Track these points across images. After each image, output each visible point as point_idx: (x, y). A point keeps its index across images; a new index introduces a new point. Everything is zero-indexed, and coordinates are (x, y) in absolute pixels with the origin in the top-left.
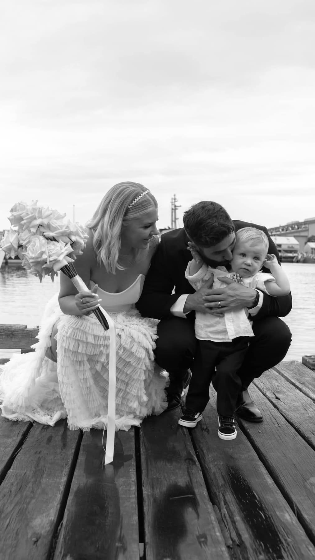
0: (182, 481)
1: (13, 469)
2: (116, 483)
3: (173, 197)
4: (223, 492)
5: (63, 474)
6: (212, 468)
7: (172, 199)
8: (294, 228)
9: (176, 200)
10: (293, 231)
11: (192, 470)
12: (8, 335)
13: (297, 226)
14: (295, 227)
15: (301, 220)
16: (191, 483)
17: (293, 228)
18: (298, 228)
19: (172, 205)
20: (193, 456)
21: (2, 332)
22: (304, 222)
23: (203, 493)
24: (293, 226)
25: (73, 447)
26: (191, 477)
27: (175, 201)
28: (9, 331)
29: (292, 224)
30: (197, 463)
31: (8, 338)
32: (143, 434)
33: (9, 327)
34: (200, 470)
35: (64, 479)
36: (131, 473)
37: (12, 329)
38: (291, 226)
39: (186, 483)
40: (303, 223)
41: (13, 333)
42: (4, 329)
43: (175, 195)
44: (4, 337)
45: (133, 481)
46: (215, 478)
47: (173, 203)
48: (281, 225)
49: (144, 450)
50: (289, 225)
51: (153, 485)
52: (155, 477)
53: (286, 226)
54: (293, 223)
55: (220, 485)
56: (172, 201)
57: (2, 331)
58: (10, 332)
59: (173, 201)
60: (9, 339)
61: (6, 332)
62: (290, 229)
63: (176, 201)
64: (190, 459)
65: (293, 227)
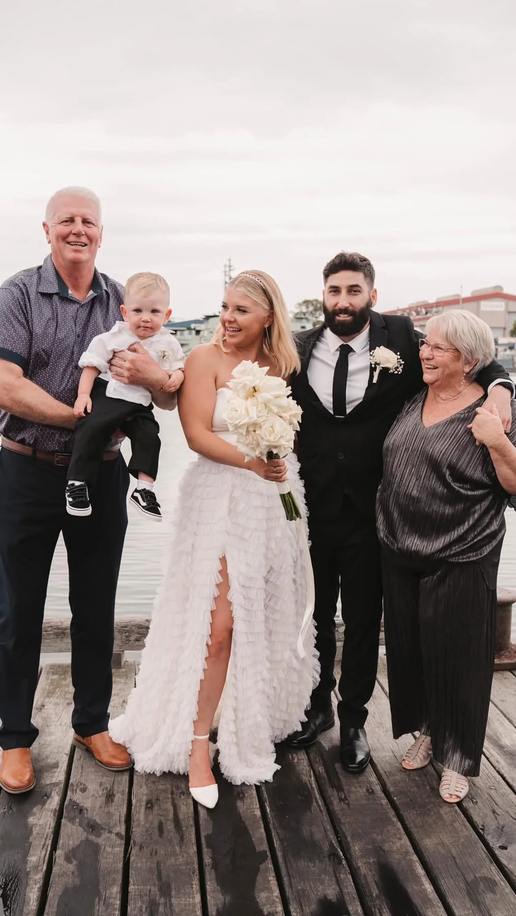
0: (331, 893)
1: (134, 885)
2: (258, 900)
3: (228, 263)
4: (379, 907)
5: (195, 889)
6: (361, 868)
7: (225, 266)
8: (420, 313)
9: (232, 268)
10: (418, 317)
11: (340, 874)
12: (57, 635)
13: (425, 308)
14: (421, 311)
15: (432, 300)
16: (342, 895)
17: (418, 314)
18: (427, 313)
19: (226, 275)
20: (337, 850)
21: (49, 631)
22: (436, 303)
23: (358, 910)
24: (419, 309)
25: (193, 842)
26: (341, 886)
27: (230, 270)
28: (59, 629)
29: (418, 307)
30: (344, 862)
31: (57, 638)
32: (270, 811)
33: (59, 624)
34: (349, 873)
35: (198, 898)
36: (271, 882)
37: (63, 626)
38: (415, 309)
39: (336, 895)
40: (435, 305)
41: (65, 631)
42: (51, 627)
43: (230, 260)
44: (51, 637)
45: (276, 897)
46: (367, 882)
47: (227, 273)
48: (400, 308)
49: (278, 842)
50: (413, 307)
51: (300, 901)
52: (299, 888)
53: (407, 309)
54: (419, 304)
55: (374, 896)
56: (225, 269)
57: (49, 629)
58: (60, 631)
59: (227, 269)
60: (59, 640)
61: (55, 630)
62: (414, 314)
63: (232, 270)
64: (333, 855)
65: (418, 312)
